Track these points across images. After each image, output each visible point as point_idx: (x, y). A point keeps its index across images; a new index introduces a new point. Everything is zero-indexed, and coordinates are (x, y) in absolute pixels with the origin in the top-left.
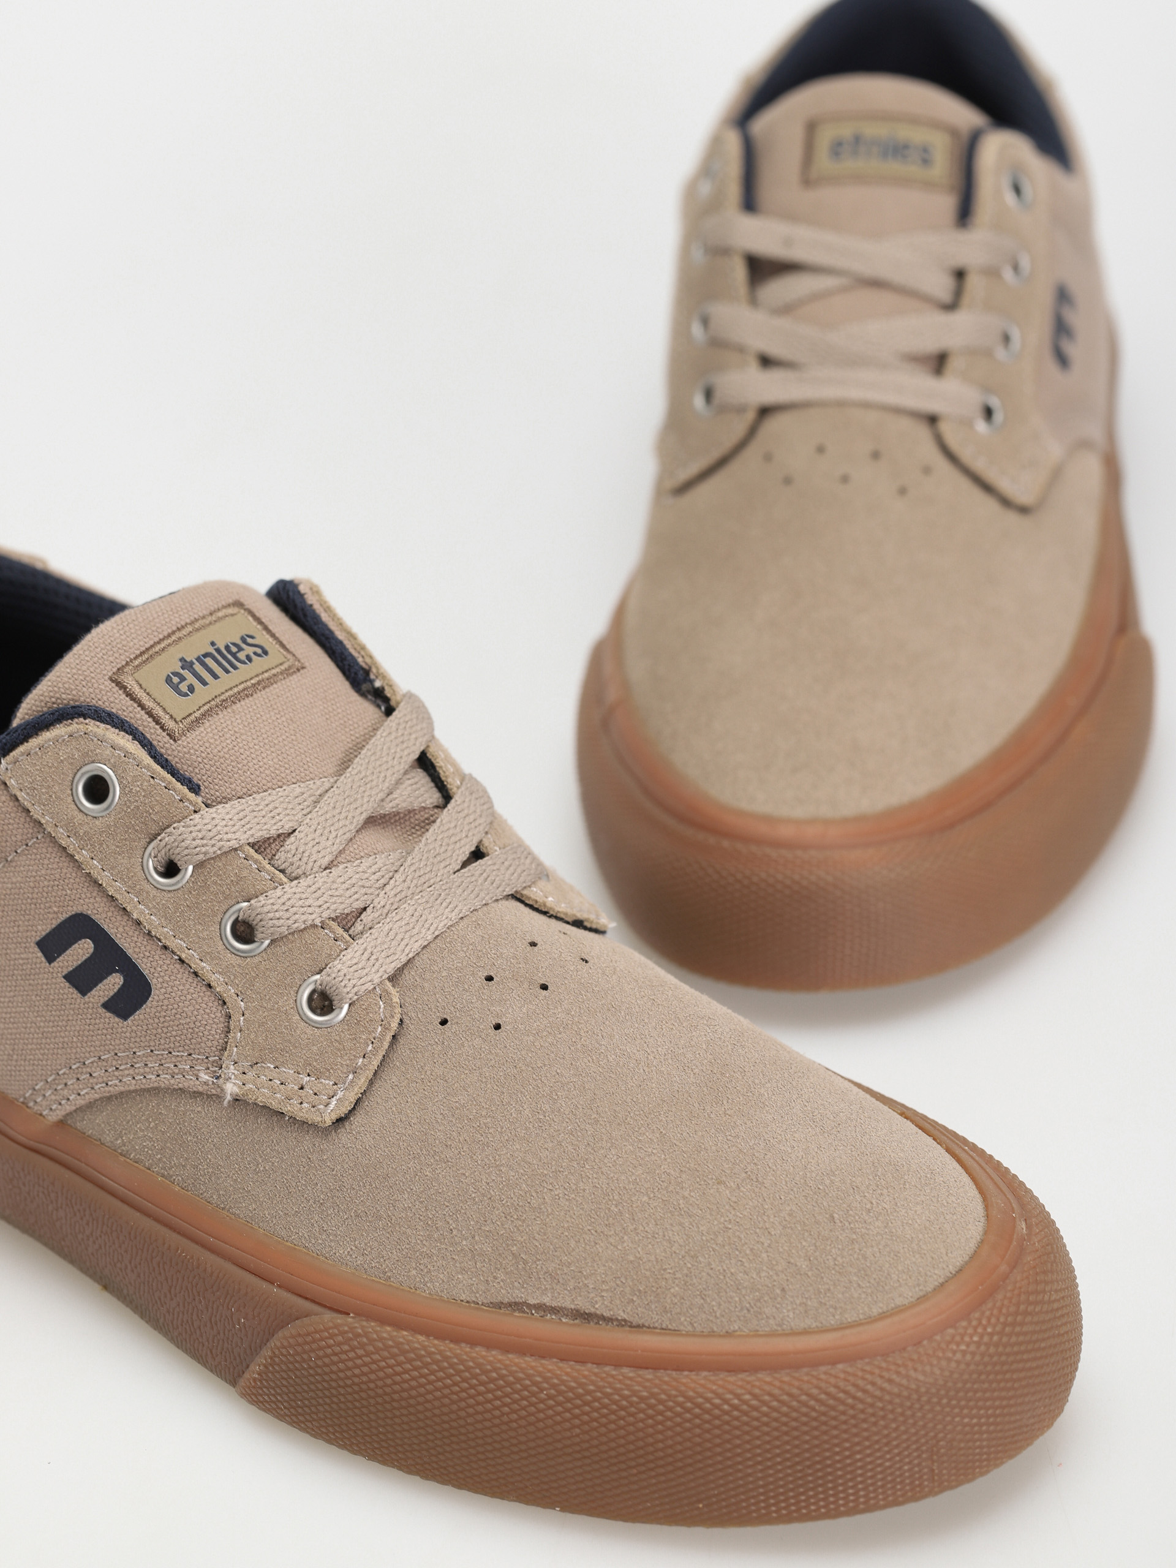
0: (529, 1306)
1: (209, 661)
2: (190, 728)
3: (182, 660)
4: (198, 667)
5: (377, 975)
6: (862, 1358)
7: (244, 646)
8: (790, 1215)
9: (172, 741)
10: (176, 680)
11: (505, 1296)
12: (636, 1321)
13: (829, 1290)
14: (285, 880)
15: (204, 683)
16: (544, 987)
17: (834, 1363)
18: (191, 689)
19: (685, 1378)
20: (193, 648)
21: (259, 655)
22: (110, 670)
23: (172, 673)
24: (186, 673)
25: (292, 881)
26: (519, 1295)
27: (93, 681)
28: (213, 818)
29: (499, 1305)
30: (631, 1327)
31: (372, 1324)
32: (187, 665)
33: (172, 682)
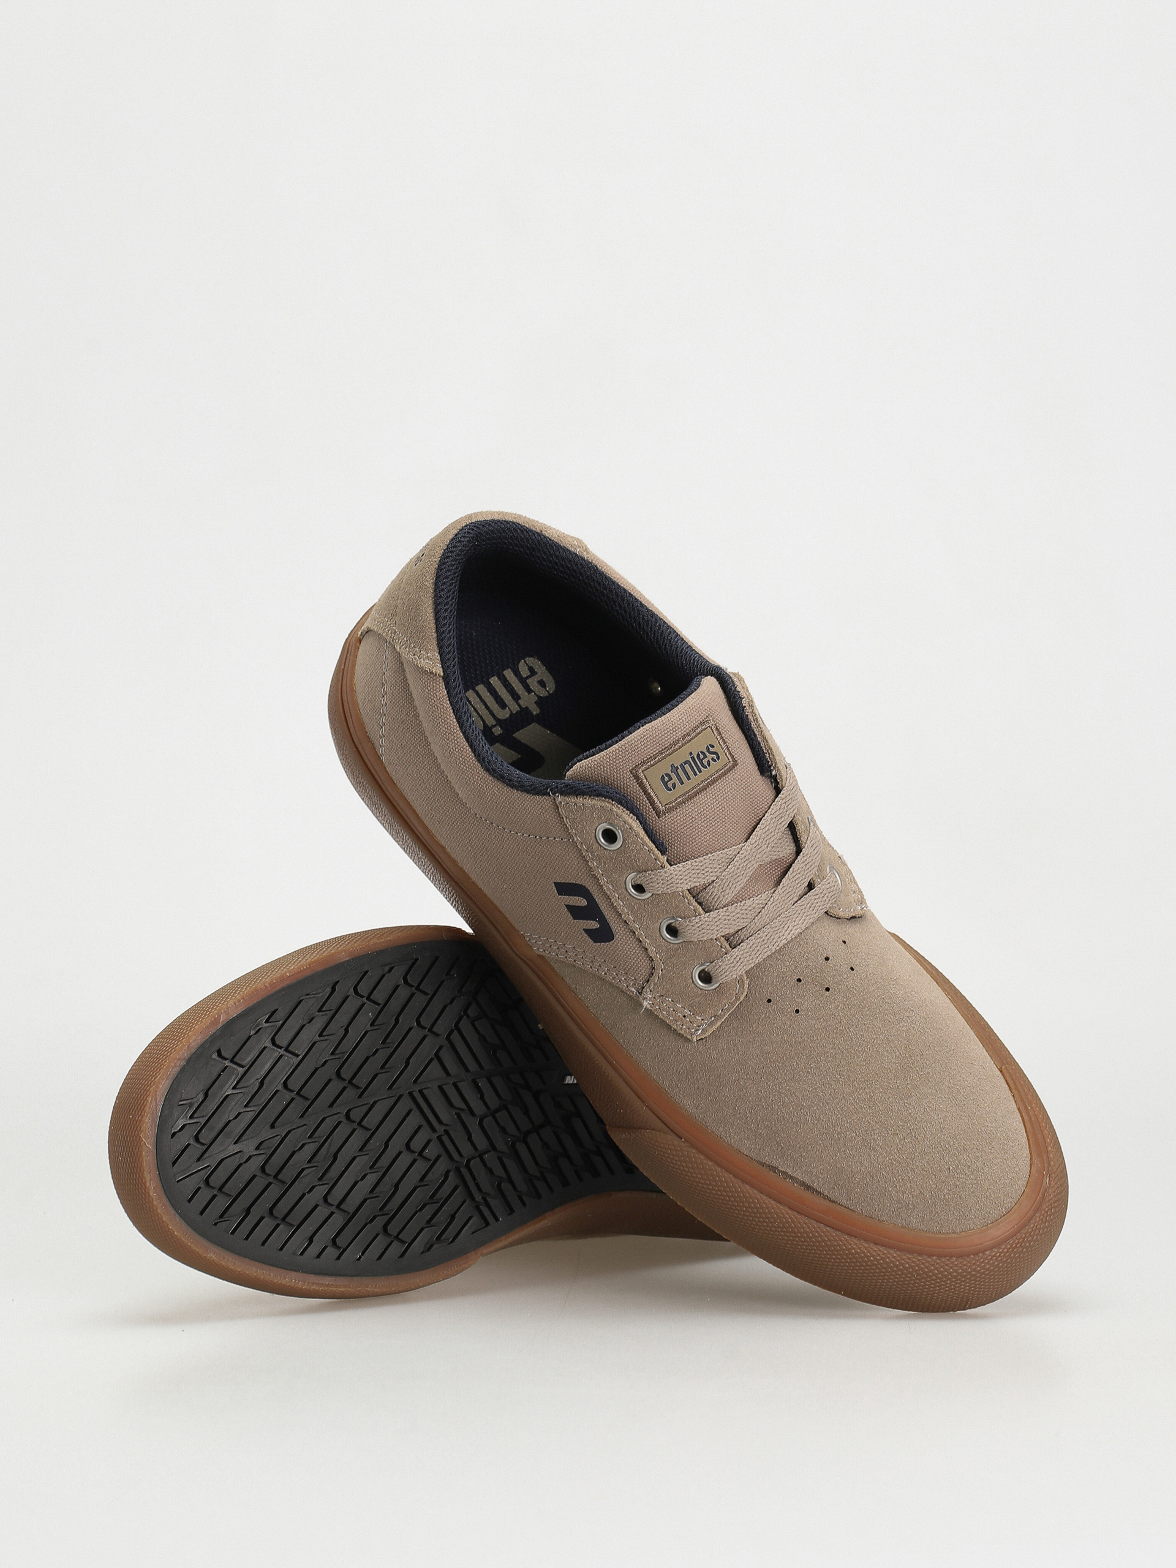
0: (779, 1171)
1: (687, 767)
2: (670, 810)
3: (672, 766)
4: (680, 771)
5: (741, 971)
6: (945, 1257)
7: (707, 754)
8: (927, 1162)
9: (657, 817)
10: (666, 779)
11: (767, 1160)
12: (833, 1198)
13: (937, 1212)
14: (702, 912)
15: (682, 783)
16: (828, 989)
17: (930, 1255)
18: (674, 786)
19: (853, 1241)
20: (680, 757)
21: (715, 761)
22: (631, 766)
23: (665, 774)
24: (673, 775)
25: (706, 912)
26: (775, 1163)
27: (621, 770)
28: (671, 874)
29: (763, 1164)
30: (830, 1201)
31: (694, 1151)
32: (675, 769)
33: (665, 780)
